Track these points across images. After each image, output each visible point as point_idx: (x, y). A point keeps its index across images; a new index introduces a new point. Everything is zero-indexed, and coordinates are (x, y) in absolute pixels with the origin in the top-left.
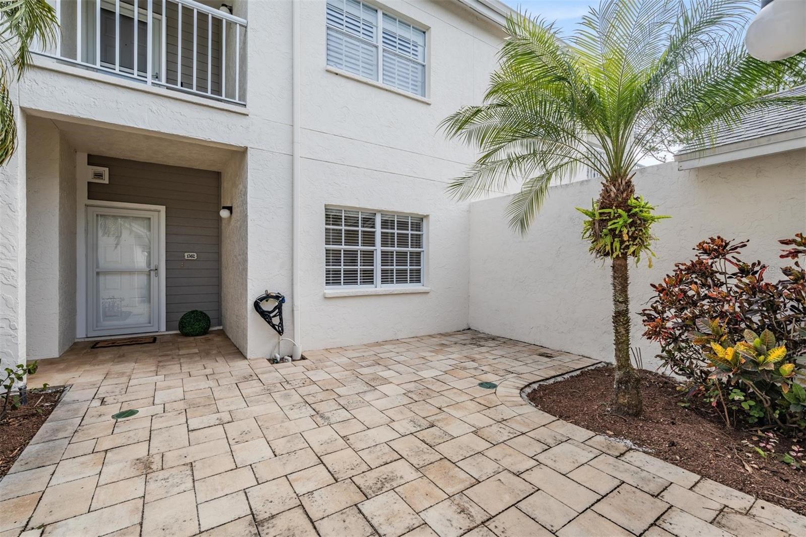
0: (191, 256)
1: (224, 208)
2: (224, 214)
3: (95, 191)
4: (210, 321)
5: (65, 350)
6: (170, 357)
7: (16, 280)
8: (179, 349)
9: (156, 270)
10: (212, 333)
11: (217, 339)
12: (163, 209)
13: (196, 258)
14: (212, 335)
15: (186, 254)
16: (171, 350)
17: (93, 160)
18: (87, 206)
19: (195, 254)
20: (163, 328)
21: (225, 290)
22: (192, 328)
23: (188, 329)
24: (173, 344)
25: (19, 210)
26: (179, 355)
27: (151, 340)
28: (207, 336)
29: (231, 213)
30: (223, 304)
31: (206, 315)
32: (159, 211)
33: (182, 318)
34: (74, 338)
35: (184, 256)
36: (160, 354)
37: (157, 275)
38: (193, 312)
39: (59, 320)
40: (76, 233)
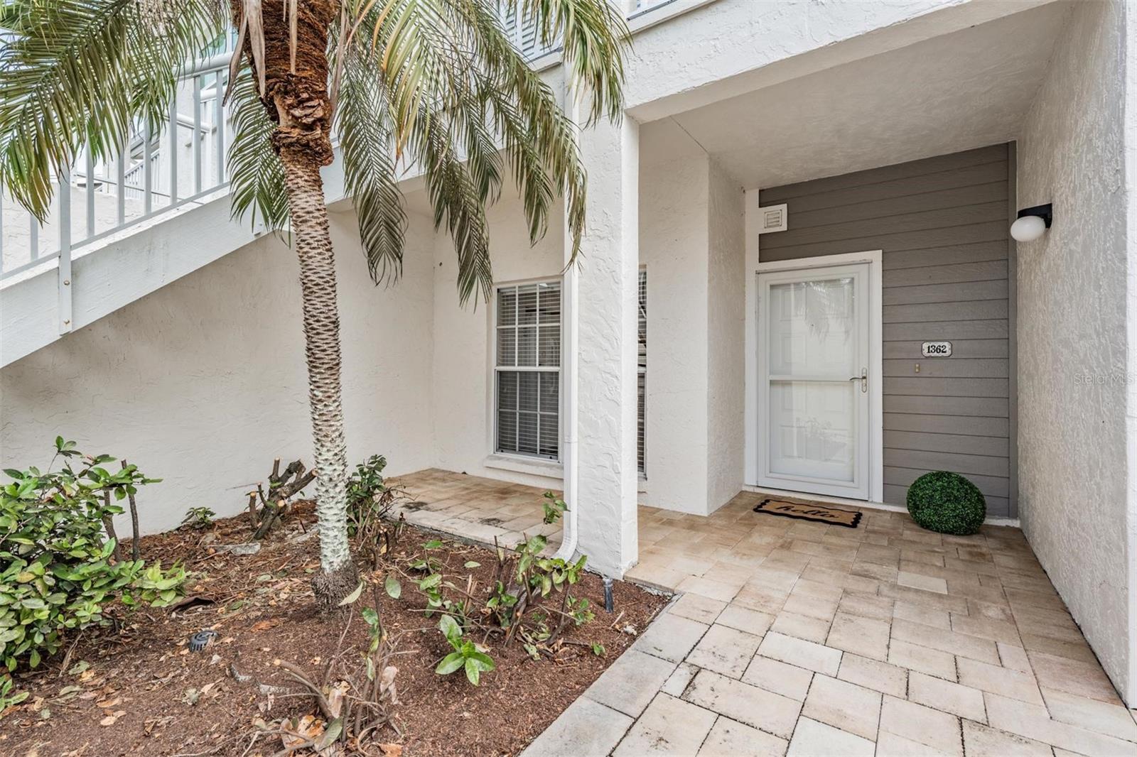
0: (938, 350)
1: (1023, 214)
2: (1026, 229)
3: (771, 247)
4: (983, 503)
5: (722, 504)
6: (872, 587)
7: (619, 393)
8: (899, 562)
9: (864, 378)
10: (990, 536)
11: (1005, 560)
12: (876, 256)
13: (949, 352)
14: (991, 543)
15: (925, 346)
16: (881, 561)
17: (767, 197)
18: (758, 273)
19: (946, 344)
20: (878, 496)
21: (1027, 434)
22: (936, 514)
23: (927, 514)
24: (891, 543)
25: (623, 279)
26: (894, 586)
27: (849, 519)
28: (975, 540)
29: (1048, 223)
30: (1023, 468)
31: (972, 487)
32: (870, 263)
33: (914, 486)
34: (741, 484)
35: (922, 350)
36: (856, 567)
37: (866, 389)
38: (939, 475)
39: (709, 456)
40: (744, 319)
